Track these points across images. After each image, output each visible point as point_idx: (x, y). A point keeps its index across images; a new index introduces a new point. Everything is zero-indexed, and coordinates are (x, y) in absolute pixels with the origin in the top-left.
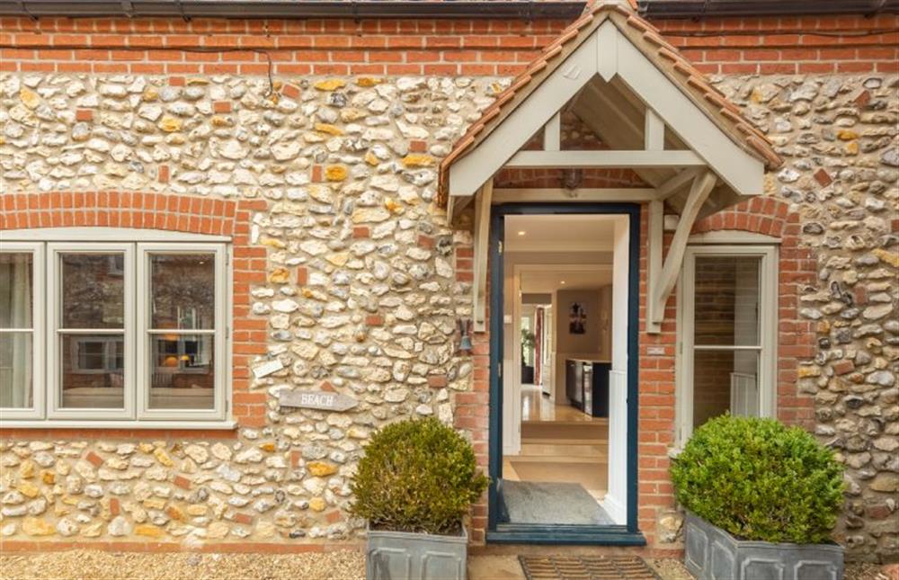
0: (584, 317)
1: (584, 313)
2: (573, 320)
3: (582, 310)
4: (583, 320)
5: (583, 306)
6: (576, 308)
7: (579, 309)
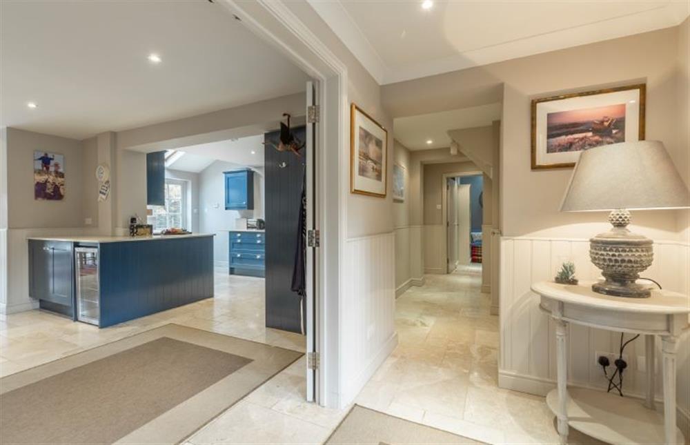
0: (62, 175)
1: (61, 170)
2: (42, 178)
3: (56, 165)
4: (60, 180)
5: (58, 159)
6: (46, 161)
7: (52, 163)
